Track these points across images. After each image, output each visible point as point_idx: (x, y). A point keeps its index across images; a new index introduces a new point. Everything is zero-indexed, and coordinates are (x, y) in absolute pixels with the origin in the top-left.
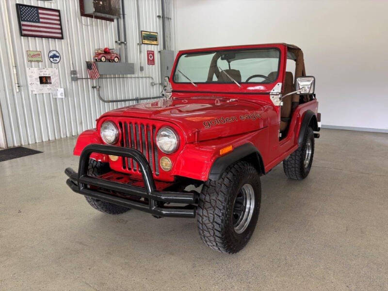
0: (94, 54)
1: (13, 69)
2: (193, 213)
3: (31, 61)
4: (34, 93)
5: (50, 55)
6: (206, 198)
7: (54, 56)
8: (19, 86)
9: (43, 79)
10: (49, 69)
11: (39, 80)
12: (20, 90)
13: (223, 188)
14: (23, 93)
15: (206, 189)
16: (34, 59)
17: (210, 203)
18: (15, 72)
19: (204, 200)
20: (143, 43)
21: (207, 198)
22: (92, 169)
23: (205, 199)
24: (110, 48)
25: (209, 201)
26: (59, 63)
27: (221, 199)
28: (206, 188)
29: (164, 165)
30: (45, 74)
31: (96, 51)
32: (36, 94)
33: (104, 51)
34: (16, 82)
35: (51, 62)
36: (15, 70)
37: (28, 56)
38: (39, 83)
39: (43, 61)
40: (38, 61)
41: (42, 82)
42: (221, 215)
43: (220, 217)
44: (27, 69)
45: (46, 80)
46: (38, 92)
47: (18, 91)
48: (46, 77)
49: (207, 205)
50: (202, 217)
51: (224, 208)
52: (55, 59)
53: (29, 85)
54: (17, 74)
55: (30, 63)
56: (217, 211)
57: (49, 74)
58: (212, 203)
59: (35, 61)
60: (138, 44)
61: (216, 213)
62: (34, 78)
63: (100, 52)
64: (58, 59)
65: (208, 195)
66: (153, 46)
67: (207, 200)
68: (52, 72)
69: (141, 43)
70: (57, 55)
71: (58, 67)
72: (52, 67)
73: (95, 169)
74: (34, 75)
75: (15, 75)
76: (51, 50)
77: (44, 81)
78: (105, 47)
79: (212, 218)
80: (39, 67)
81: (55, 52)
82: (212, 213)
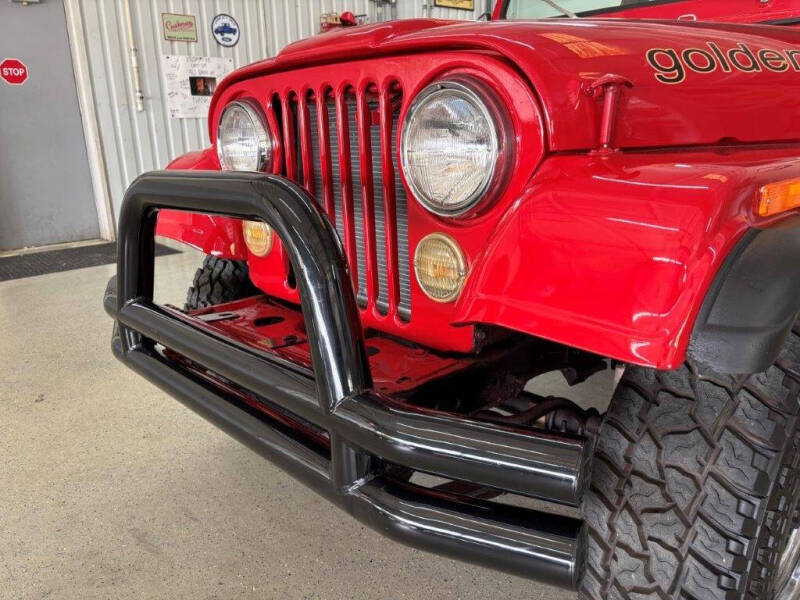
0: (319, 28)
1: (130, 56)
2: (571, 564)
3: (171, 40)
4: (179, 115)
5: (216, 26)
6: (638, 452)
7: (225, 29)
8: (142, 98)
9: (198, 84)
10: (212, 59)
11: (188, 84)
12: (145, 108)
13: (749, 416)
14: (152, 115)
15: (635, 411)
16: (178, 34)
17: (661, 485)
18: (134, 64)
19: (622, 464)
20: (436, 6)
21: (644, 456)
22: (208, 286)
23: (628, 460)
24: (357, 13)
25: (655, 476)
26: (237, 46)
27: (729, 475)
28: (639, 400)
29: (431, 272)
30: (202, 72)
31: (323, 21)
32: (181, 119)
33: (341, 20)
34: (137, 88)
35: (218, 42)
36: (134, 59)
37: (166, 25)
38: (189, 92)
39: (200, 39)
40: (188, 41)
41: (195, 91)
42: (725, 562)
43: (717, 572)
44: (162, 57)
45: (206, 87)
46: (184, 113)
47: (140, 108)
48: (205, 79)
49: (643, 495)
50: (607, 550)
51: (747, 532)
52: (226, 35)
53: (167, 97)
54: (139, 68)
55: (168, 43)
56: (703, 540)
57: (212, 73)
58: (672, 486)
59: (180, 40)
60: (425, 7)
61: (698, 547)
62: (178, 80)
63: (330, 21)
64: (234, 38)
65: (646, 441)
66: (460, 11)
67: (640, 466)
68: (219, 68)
69: (433, 4)
70: (233, 26)
71: (234, 56)
72: (219, 56)
73: (217, 285)
74: (178, 73)
75: (135, 70)
76: (219, 13)
77: (201, 88)
78: (345, 11)
79: (671, 573)
80: (189, 54)
81: (226, 20)
82: (672, 542)
